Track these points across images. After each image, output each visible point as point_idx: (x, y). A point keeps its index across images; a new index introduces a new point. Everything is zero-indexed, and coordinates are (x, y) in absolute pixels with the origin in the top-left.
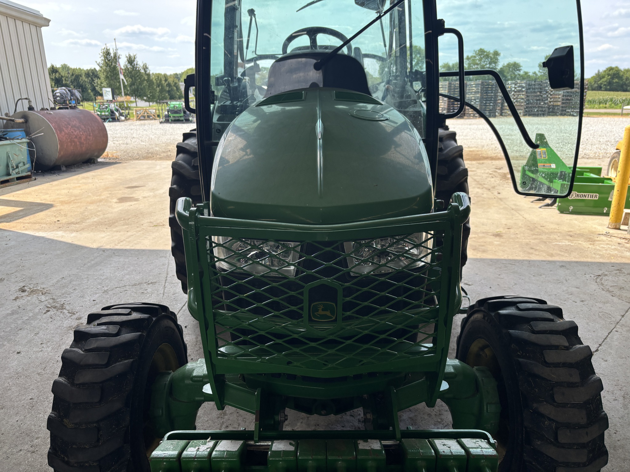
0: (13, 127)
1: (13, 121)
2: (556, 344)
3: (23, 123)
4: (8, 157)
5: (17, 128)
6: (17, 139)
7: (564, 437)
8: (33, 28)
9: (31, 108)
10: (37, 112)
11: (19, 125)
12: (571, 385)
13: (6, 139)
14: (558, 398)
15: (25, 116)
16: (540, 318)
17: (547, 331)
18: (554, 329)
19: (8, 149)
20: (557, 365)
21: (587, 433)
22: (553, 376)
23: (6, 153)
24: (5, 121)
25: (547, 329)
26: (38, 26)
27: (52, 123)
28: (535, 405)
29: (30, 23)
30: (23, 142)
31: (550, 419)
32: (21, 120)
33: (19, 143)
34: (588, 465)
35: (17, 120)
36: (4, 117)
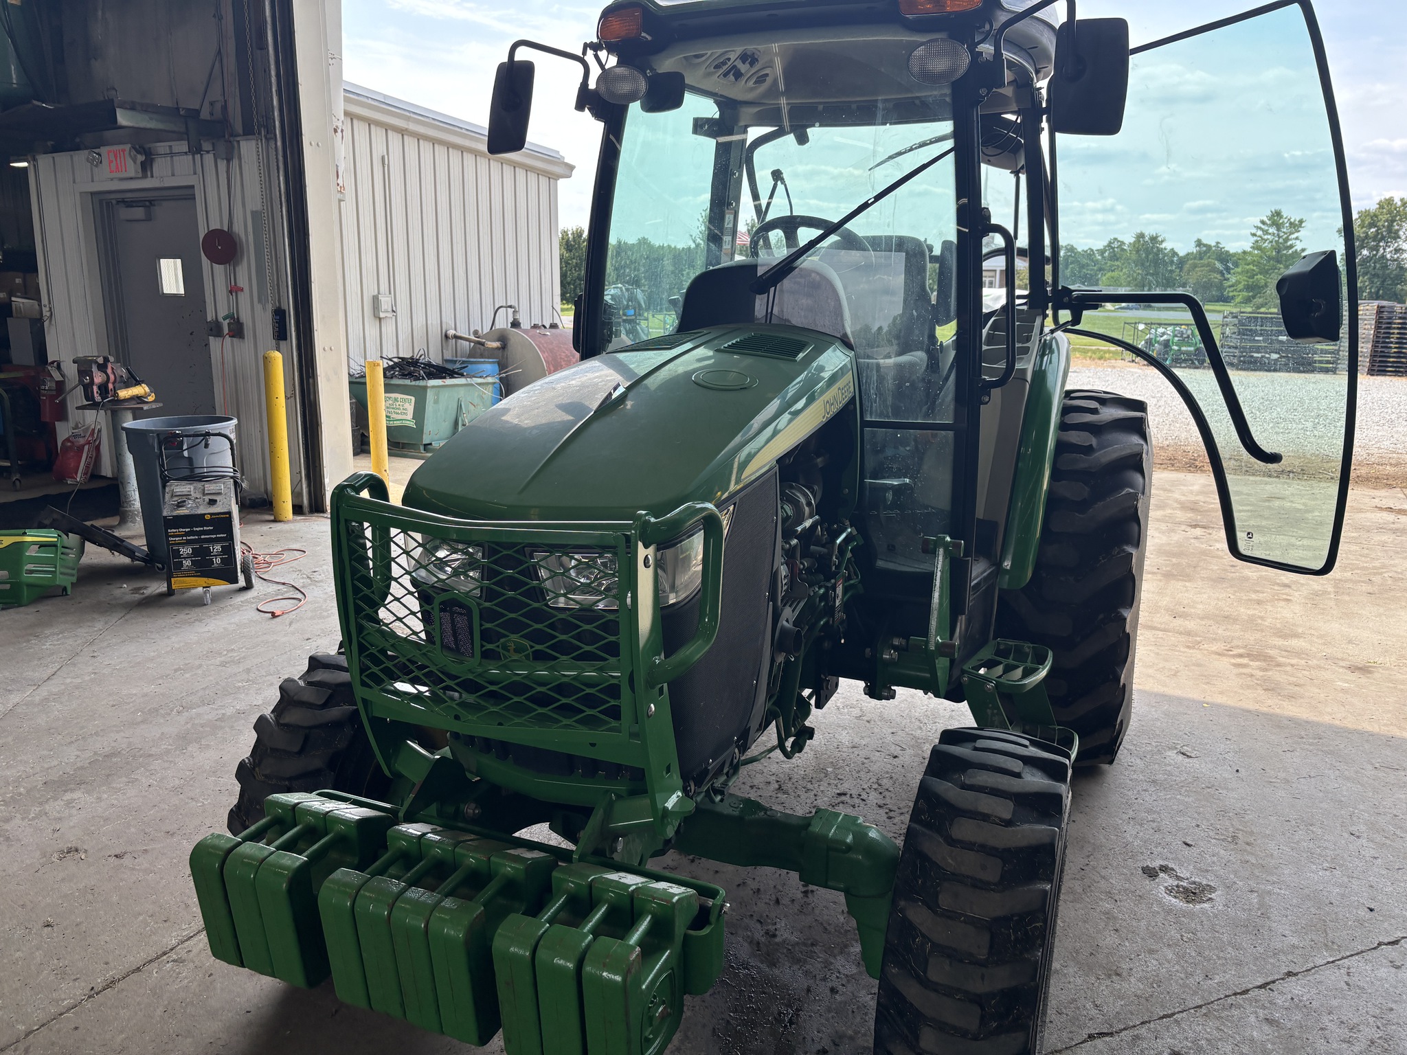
0: (482, 356)
1: (483, 344)
2: (986, 812)
3: (498, 348)
4: (459, 407)
5: (489, 358)
6: (481, 377)
7: (938, 971)
8: (544, 181)
9: (515, 324)
10: (525, 331)
11: (491, 353)
12: (979, 885)
13: (462, 375)
14: (945, 901)
15: (503, 338)
16: (991, 766)
17: (987, 788)
18: (1000, 787)
19: (462, 392)
20: (969, 846)
21: (983, 978)
22: (950, 861)
23: (457, 400)
24: (472, 344)
25: (988, 785)
26: (553, 177)
27: (543, 352)
28: (902, 903)
29: (539, 172)
30: (488, 384)
31: (923, 936)
32: (496, 344)
33: (480, 384)
34: (982, 1039)
35: (489, 343)
36: (472, 337)
